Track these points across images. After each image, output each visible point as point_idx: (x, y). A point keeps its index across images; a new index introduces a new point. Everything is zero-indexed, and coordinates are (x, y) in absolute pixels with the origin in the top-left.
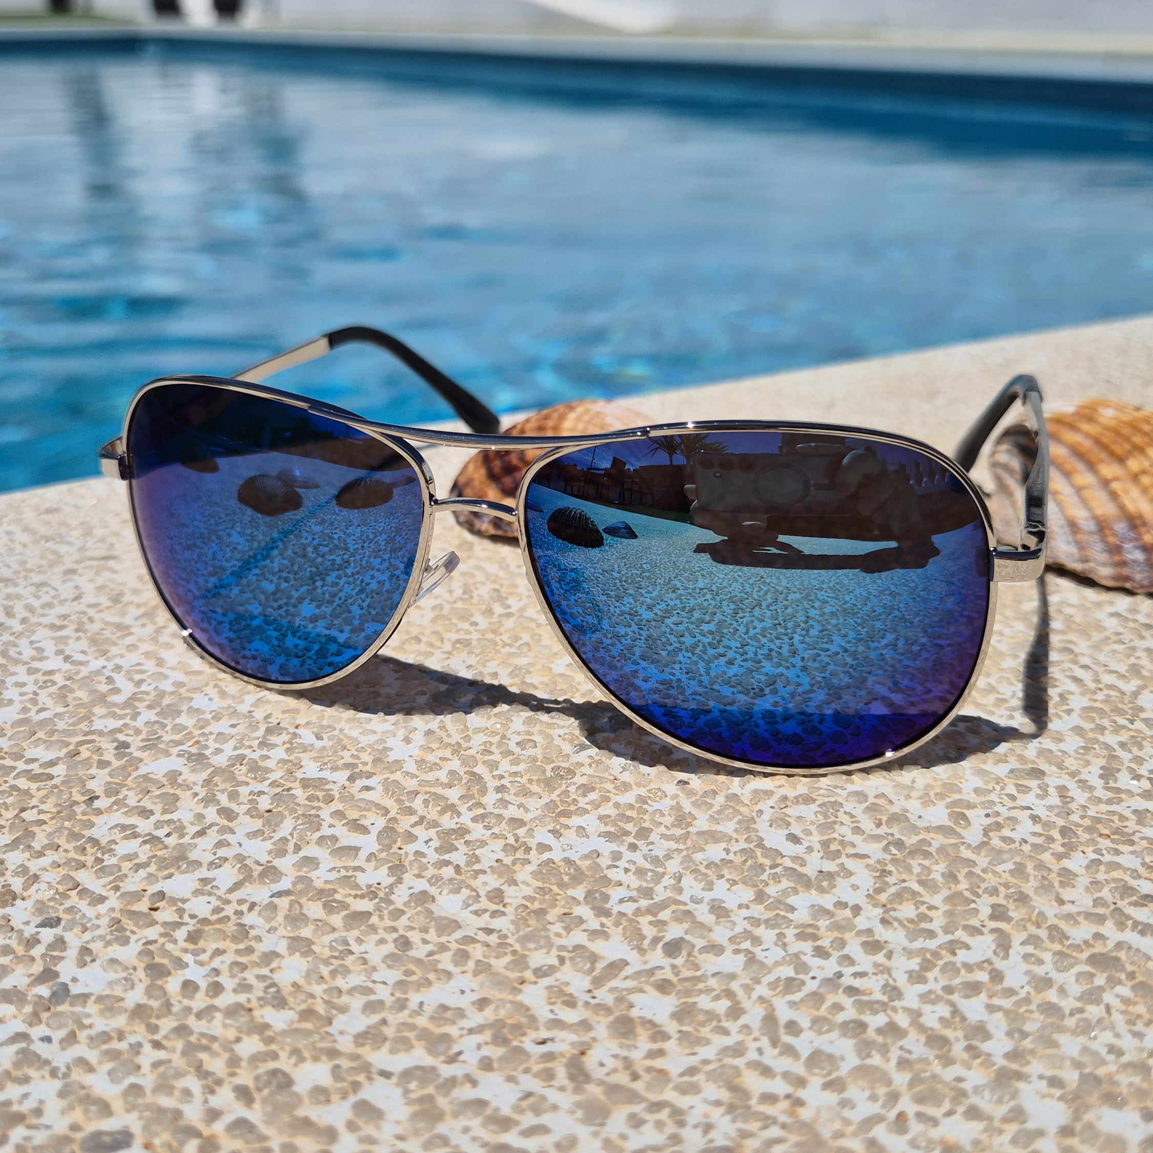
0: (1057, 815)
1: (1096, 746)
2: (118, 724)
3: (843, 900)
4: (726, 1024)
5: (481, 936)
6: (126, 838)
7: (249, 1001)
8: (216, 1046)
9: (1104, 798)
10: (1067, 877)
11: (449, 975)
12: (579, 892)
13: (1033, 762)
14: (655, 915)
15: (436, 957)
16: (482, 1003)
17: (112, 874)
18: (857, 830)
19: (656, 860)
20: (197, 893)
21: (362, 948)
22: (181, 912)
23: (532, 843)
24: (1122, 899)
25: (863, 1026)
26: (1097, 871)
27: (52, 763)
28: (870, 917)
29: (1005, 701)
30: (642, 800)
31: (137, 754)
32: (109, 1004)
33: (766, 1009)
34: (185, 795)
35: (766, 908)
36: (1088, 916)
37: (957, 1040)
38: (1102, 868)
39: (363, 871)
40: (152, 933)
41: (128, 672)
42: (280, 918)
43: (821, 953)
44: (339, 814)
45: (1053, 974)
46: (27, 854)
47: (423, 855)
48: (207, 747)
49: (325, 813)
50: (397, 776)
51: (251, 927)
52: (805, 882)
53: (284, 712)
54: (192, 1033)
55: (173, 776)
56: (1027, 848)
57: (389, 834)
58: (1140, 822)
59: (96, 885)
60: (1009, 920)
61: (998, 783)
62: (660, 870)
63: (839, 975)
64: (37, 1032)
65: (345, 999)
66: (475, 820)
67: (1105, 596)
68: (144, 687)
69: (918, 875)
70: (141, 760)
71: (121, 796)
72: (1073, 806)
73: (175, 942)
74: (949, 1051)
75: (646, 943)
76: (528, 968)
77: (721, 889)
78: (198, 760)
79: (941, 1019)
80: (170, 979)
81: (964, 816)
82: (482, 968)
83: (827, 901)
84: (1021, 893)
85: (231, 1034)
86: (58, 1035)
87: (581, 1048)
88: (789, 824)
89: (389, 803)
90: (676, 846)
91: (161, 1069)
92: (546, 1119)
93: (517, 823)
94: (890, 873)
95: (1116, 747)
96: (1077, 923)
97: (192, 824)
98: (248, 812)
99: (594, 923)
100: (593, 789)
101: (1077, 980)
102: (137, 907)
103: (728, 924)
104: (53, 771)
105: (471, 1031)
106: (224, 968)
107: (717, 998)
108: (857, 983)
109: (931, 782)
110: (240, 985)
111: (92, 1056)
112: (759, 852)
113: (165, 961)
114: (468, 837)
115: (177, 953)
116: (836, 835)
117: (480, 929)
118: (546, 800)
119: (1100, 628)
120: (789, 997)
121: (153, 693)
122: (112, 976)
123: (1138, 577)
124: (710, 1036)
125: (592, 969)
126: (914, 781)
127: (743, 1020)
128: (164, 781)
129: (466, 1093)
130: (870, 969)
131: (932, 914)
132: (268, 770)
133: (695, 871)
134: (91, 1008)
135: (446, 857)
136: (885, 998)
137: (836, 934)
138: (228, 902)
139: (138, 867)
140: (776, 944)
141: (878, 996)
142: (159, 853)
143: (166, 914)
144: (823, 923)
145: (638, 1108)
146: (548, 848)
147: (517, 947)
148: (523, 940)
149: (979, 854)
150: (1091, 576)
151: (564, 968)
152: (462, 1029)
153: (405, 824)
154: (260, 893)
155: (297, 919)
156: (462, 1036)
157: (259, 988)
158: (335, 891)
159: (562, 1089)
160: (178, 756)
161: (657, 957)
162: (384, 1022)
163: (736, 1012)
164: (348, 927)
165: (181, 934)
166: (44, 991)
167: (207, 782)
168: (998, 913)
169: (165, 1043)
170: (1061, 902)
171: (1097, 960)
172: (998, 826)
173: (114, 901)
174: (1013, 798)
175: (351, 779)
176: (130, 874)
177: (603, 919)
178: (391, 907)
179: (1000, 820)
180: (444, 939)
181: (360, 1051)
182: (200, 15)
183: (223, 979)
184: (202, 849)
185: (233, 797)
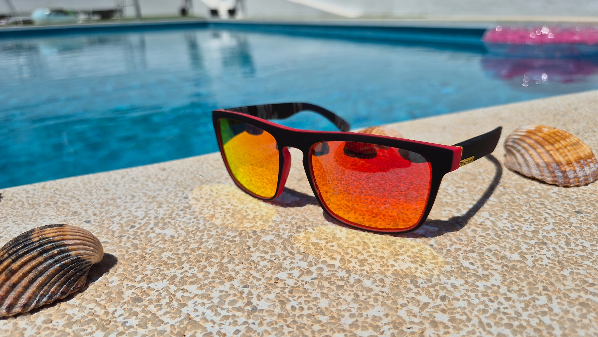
0: (555, 257)
1: (561, 235)
2: (252, 225)
3: (494, 283)
4: (467, 324)
5: (380, 293)
6: (262, 260)
7: (313, 313)
8: (306, 327)
9: (569, 252)
10: (564, 277)
11: (373, 306)
12: (408, 280)
14: (434, 288)
15: (368, 300)
16: (387, 315)
17: (261, 272)
18: (492, 261)
19: (429, 270)
20: (288, 278)
21: (344, 297)
22: (285, 284)
23: (389, 264)
24: (584, 284)
25: (512, 325)
26: (573, 275)
27: (235, 237)
28: (504, 289)
29: (527, 220)
30: (420, 251)
31: (259, 234)
32: (271, 313)
33: (478, 319)
34: (277, 247)
35: (469, 286)
36: (575, 290)
37: (544, 330)
38: (575, 274)
39: (338, 272)
40: (278, 290)
41: (251, 209)
43: (491, 301)
44: (326, 254)
45: (568, 309)
46: (234, 265)
47: (355, 267)
48: (280, 232)
49: (322, 253)
50: (340, 242)
51: (308, 289)
52: (479, 278)
53: (301, 222)
54: (298, 323)
55: (272, 241)
56: (548, 267)
57: (343, 260)
58: (583, 259)
59: (257, 275)
60: (549, 291)
61: (533, 247)
62: (432, 273)
63: (499, 308)
64: (250, 321)
65: (343, 313)
66: (368, 256)
67: (549, 187)
68: (257, 214)
69: (515, 276)
70: (261, 236)
71: (258, 247)
72: (559, 254)
73: (285, 293)
74: (542, 333)
75: (434, 297)
76: (398, 304)
77: (453, 280)
78: (279, 236)
79: (537, 323)
80: (286, 305)
81: (525, 257)
82: (383, 304)
83: (489, 284)
84: (551, 282)
85: (310, 323)
86: (257, 322)
87: (422, 331)
88: (469, 259)
89: (340, 250)
90: (435, 266)
91: (291, 334)
93: (382, 258)
94: (506, 275)
95: (568, 235)
96: (571, 292)
97: (281, 256)
98: (298, 253)
99: (415, 290)
100: (404, 247)
101: (577, 311)
102: (270, 282)
103: (459, 291)
105: (385, 324)
106: (303, 302)
107: (462, 315)
108: (506, 311)
109: (511, 246)
110: (308, 307)
111: (269, 329)
112: (462, 268)
113: (284, 299)
114: (368, 262)
115: (287, 297)
116: (485, 263)
117: (379, 291)
118: (389, 250)
119: (551, 197)
120: (485, 315)
121: (260, 216)
122: (269, 304)
123: (560, 181)
124: (462, 327)
125: (419, 305)
126: (505, 245)
127: (472, 322)
128: (270, 242)
130: (509, 306)
132: (300, 240)
133: (443, 274)
134: (265, 314)
135: (363, 268)
136: (516, 316)
137: (494, 295)
138: (299, 281)
139: (269, 269)
140: (476, 298)
141: (513, 315)
142: (274, 265)
143: (280, 285)
144: (489, 291)
146: (394, 266)
147: (393, 297)
148: (395, 295)
149: (533, 269)
150: (544, 180)
151: (409, 304)
152: (382, 323)
153: (347, 257)
154: (308, 278)
155: (321, 287)
156: (383, 326)
157: (315, 308)
158: (331, 278)
160: (272, 235)
161: (438, 302)
162: (357, 321)
163: (469, 320)
164: (338, 290)
165: (287, 291)
166: (249, 308)
167: (283, 243)
168: (545, 289)
169: (290, 325)
170: (564, 285)
171: (581, 304)
172: (537, 261)
173: (264, 280)
174: (539, 251)
175: (327, 243)
176: (266, 271)
177: (418, 289)
178: (350, 284)
179: (537, 258)
180: (369, 294)
181: (352, 330)
182: (224, 16)
183: (303, 305)
184: (286, 264)
185: (292, 248)
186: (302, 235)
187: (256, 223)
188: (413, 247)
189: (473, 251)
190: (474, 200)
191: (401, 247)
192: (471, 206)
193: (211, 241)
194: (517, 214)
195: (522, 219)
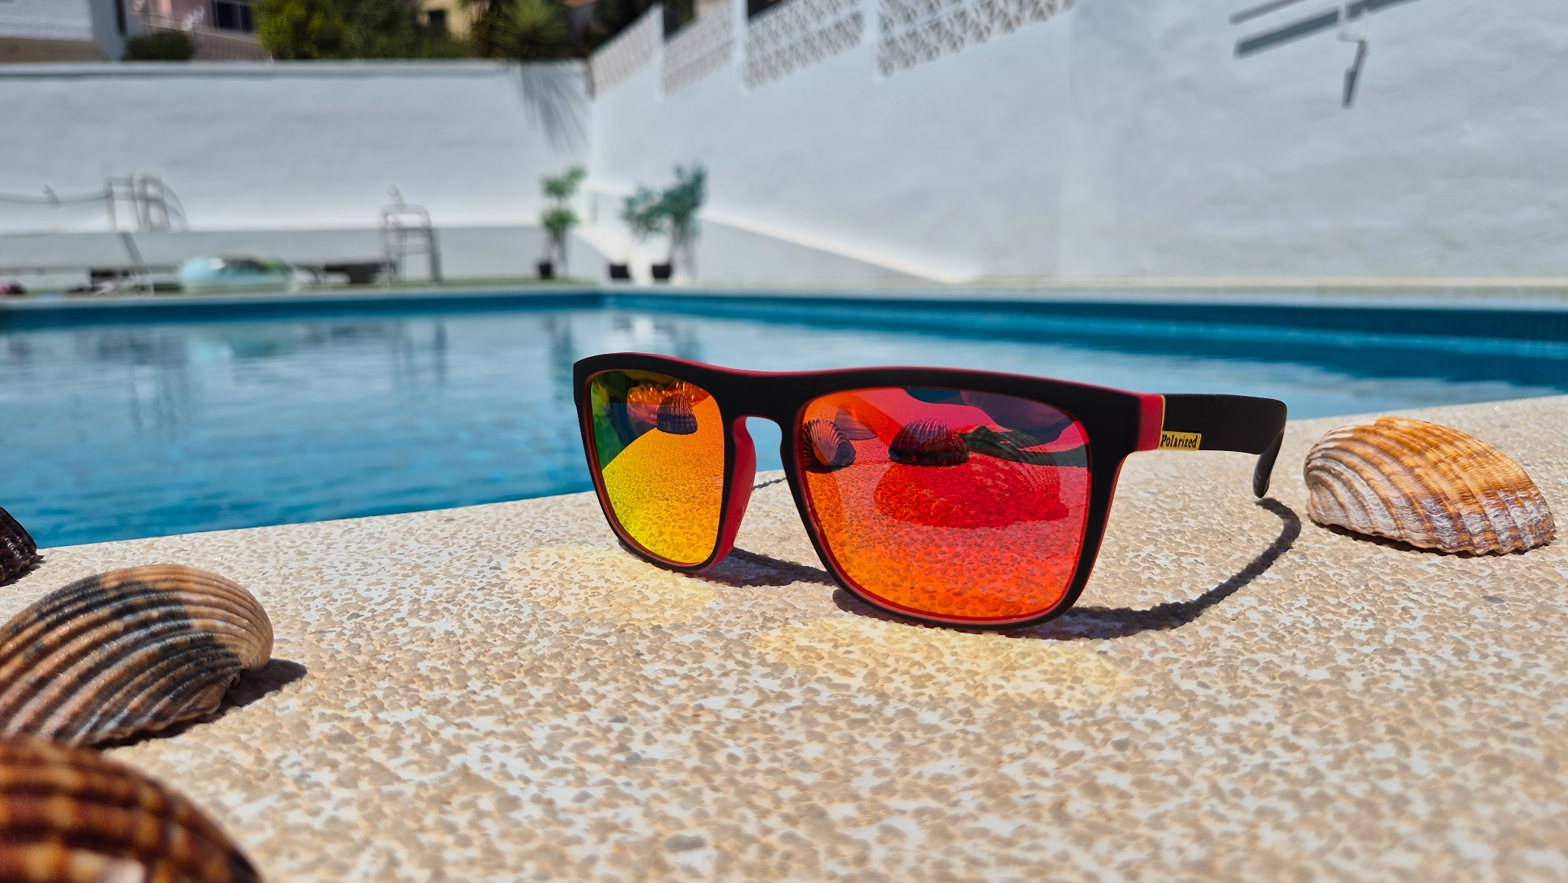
2: (652, 616)
4: (1179, 790)
11: (940, 758)
15: (925, 746)
18: (1256, 682)
27: (606, 635)
31: (668, 631)
34: (709, 655)
37: (1382, 804)
41: (653, 588)
42: (796, 722)
45: (1452, 767)
46: (595, 684)
48: (720, 628)
49: (819, 665)
53: (775, 610)
54: (740, 783)
55: (698, 644)
57: (872, 675)
59: (651, 701)
60: (1403, 735)
62: (1097, 701)
63: (1267, 763)
64: (620, 779)
65: (858, 768)
66: (938, 670)
68: (666, 596)
70: (672, 635)
71: (660, 653)
75: (1097, 742)
78: (716, 634)
79: (1364, 791)
83: (1244, 721)
85: (772, 785)
86: (637, 781)
89: (868, 661)
92: (1041, 842)
97: (717, 669)
99: (1050, 730)
101: (1476, 771)
102: (683, 713)
103: (1164, 733)
104: (608, 640)
109: (1309, 655)
114: (935, 681)
117: (958, 731)
119: (1424, 573)
120: (1228, 776)
121: (674, 600)
122: (671, 750)
123: (1448, 540)
125: (1057, 756)
128: (691, 646)
129: (970, 824)
133: (1127, 702)
134: (659, 767)
137: (1256, 739)
140: (1208, 745)
142: (695, 684)
143: (706, 718)
145: (1118, 837)
148: (998, 737)
154: (780, 708)
156: (958, 791)
157: (788, 760)
159: (1050, 824)
160: (699, 633)
166: (620, 756)
167: (724, 647)
168: (1392, 731)
173: (665, 710)
175: (836, 646)
181: (878, 797)
182: (642, 279)
183: (760, 754)
184: (729, 683)
185: (746, 654)
186: (776, 632)
187: (663, 611)
188: (1057, 655)
189: (1209, 664)
190: (1221, 575)
191: (1024, 655)
192: (1212, 587)
193: (545, 642)
194: (1334, 601)
195: (1344, 610)
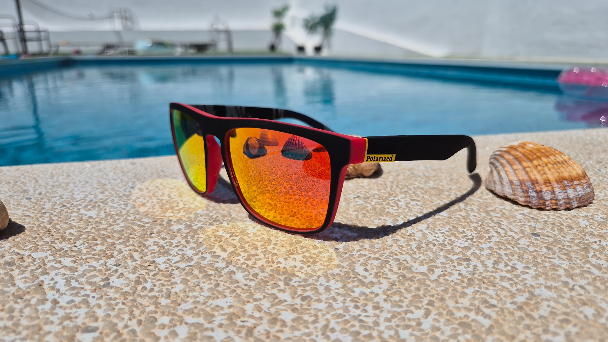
0: (469, 274)
1: (495, 254)
3: (374, 291)
6: (154, 245)
7: (159, 295)
8: (140, 307)
11: (226, 296)
13: (468, 256)
14: (304, 287)
16: (231, 306)
17: (143, 254)
19: (314, 271)
20: (164, 263)
21: (203, 285)
22: (156, 267)
23: (276, 261)
24: (482, 304)
25: (359, 333)
26: (476, 294)
28: (381, 298)
29: (467, 236)
30: (320, 252)
32: (118, 290)
33: (326, 322)
34: (178, 236)
35: (344, 290)
36: (466, 308)
38: (479, 293)
39: (218, 262)
40: (144, 272)
42: (184, 273)
43: (356, 307)
44: (221, 246)
47: (239, 260)
49: (217, 245)
50: (245, 237)
51: (174, 274)
52: (362, 283)
56: (452, 284)
58: (502, 280)
61: (451, 261)
66: (262, 252)
73: (149, 275)
75: (296, 296)
76: (252, 298)
80: (140, 285)
81: (433, 271)
84: (443, 298)
85: (147, 304)
86: (98, 296)
87: (255, 325)
88: (367, 265)
90: (324, 267)
91: (120, 310)
93: (275, 254)
94: (396, 285)
95: (503, 255)
96: (460, 310)
97: (176, 243)
98: (194, 242)
99: (282, 287)
100: (305, 247)
102: (144, 264)
103: (329, 294)
105: (222, 314)
106: (158, 284)
107: (311, 316)
108: (365, 319)
110: (159, 290)
111: (103, 304)
112: (351, 272)
113: (142, 280)
114: (256, 257)
115: (147, 278)
116: (382, 271)
118: (288, 249)
120: (337, 320)
122: (124, 282)
124: (301, 328)
126: (419, 257)
127: (316, 325)
129: (208, 333)
130: (372, 315)
131: (405, 300)
132: (207, 231)
133: (326, 276)
134: (113, 290)
135: (246, 262)
136: (372, 325)
137: (365, 302)
138: (172, 266)
139: (152, 253)
140: (342, 303)
141: (370, 324)
144: (362, 298)
146: (281, 263)
147: (253, 291)
148: (256, 289)
151: (264, 299)
152: (220, 313)
153: (239, 251)
154: (183, 265)
155: (189, 273)
158: (206, 267)
159: (241, 337)
161: (298, 301)
162: (196, 307)
163: (315, 321)
164: (203, 278)
165: (152, 273)
166: (102, 283)
167: (187, 233)
170: (457, 302)
172: (445, 275)
173: (138, 262)
174: (455, 266)
175: (231, 236)
176: (149, 255)
177: (286, 286)
178: (220, 274)
179: (446, 273)
180: (230, 286)
182: (308, 52)
183: (156, 288)
184: (175, 251)
185: (193, 237)
186: (213, 227)
188: (317, 248)
189: (377, 259)
190: (421, 213)
193: (122, 224)
194: (461, 230)
195: (461, 235)
